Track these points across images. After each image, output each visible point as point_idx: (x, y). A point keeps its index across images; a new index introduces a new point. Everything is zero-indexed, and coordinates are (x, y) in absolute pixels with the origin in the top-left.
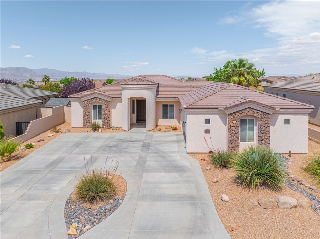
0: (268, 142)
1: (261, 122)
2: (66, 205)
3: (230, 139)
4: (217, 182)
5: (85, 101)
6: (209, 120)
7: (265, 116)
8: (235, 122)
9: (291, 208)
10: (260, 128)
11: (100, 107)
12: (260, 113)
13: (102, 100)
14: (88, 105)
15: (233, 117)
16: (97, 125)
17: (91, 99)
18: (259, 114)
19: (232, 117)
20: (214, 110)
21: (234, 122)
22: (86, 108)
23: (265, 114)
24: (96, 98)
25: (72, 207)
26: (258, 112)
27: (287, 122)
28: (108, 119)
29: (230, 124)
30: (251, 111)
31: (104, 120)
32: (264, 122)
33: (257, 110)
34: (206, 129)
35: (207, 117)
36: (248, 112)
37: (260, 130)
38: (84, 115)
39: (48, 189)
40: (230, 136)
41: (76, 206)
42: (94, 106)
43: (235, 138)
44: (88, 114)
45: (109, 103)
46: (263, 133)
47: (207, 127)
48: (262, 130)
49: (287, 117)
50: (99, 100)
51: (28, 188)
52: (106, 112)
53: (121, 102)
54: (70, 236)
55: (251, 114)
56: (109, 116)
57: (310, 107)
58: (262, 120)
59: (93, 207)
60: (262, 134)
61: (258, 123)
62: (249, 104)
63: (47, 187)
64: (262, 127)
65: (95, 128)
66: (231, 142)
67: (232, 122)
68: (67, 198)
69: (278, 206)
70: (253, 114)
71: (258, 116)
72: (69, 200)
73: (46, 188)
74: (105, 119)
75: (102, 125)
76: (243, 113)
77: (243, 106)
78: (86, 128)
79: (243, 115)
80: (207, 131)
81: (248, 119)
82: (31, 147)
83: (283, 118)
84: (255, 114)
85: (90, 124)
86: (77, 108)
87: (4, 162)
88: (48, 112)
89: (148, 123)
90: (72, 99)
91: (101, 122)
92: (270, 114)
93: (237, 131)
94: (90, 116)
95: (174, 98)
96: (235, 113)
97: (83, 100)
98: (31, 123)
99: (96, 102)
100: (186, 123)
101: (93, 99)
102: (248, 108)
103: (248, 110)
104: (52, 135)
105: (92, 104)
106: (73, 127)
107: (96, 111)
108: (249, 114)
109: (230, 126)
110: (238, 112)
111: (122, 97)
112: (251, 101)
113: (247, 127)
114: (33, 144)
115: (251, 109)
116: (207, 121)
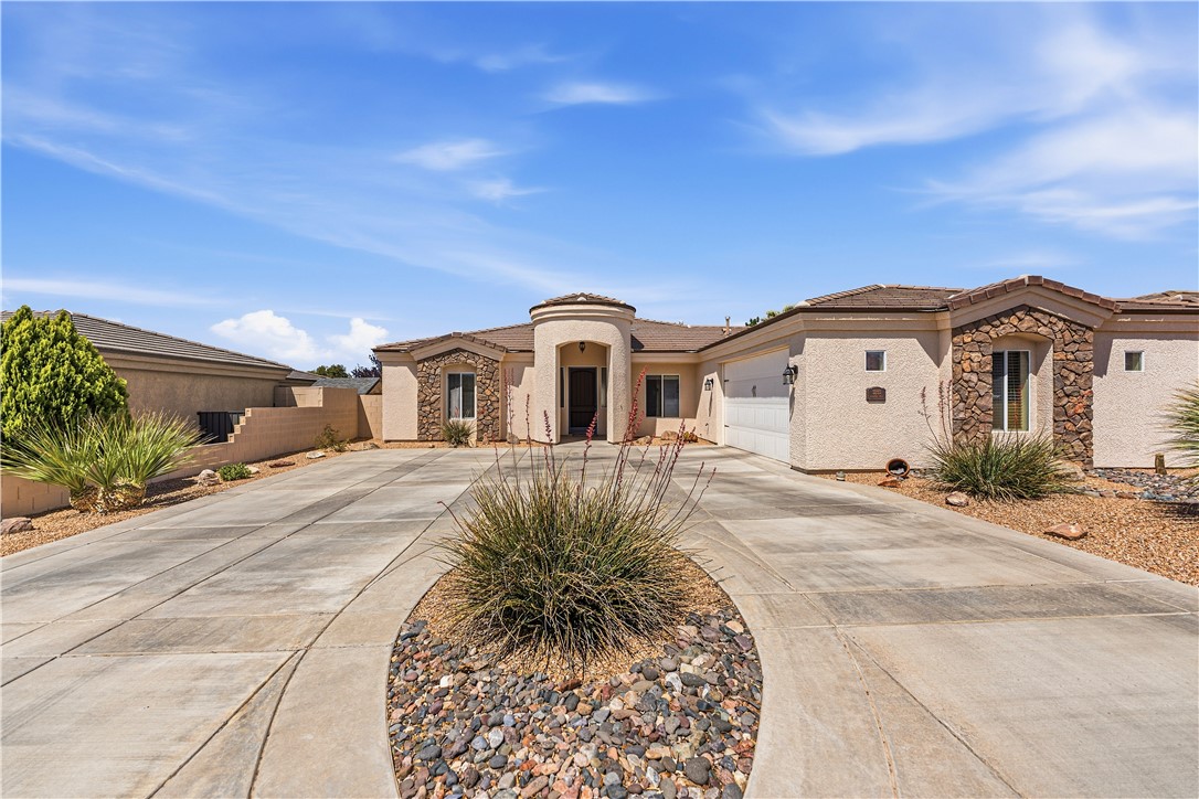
0: (1088, 427)
1: (1062, 356)
2: (395, 669)
3: (962, 415)
5: (425, 360)
6: (881, 355)
7: (1076, 337)
8: (976, 357)
10: (1059, 379)
11: (468, 383)
12: (1061, 324)
13: (477, 358)
14: (432, 371)
15: (969, 339)
16: (463, 428)
17: (443, 355)
18: (1056, 329)
20: (906, 318)
21: (973, 355)
22: (425, 382)
23: (1074, 327)
24: (458, 350)
25: (445, 682)
26: (1054, 320)
27: (1132, 360)
28: (493, 414)
29: (959, 363)
30: (1028, 318)
31: (481, 417)
32: (1072, 357)
33: (1051, 315)
34: (871, 387)
35: (875, 344)
36: (1020, 320)
37: (1059, 385)
38: (422, 403)
40: (962, 404)
41: (468, 671)
42: (450, 375)
43: (978, 412)
44: (433, 399)
45: (496, 365)
46: (1068, 396)
47: (875, 379)
48: (1068, 383)
49: (1133, 345)
50: (467, 358)
51: (174, 587)
52: (488, 393)
53: (532, 364)
55: (1029, 328)
58: (1066, 348)
59: (597, 672)
60: (1066, 400)
61: (1048, 361)
62: (1030, 289)
63: (279, 581)
64: (1065, 372)
65: (458, 437)
66: (967, 427)
67: (967, 355)
68: (396, 624)
70: (1035, 329)
71: (1053, 337)
72: (412, 636)
73: (274, 584)
74: (486, 413)
75: (476, 429)
76: (1002, 324)
77: (1009, 296)
78: (427, 441)
79: (1003, 332)
80: (877, 395)
81: (1009, 353)
82: (242, 477)
83: (1120, 347)
84: (1042, 330)
85: (439, 429)
86: (401, 384)
87: (111, 509)
88: (310, 398)
89: (615, 420)
90: (385, 354)
91: (472, 423)
92: (1091, 329)
93: (985, 387)
94: (441, 405)
95: (684, 351)
96: (976, 325)
97: (418, 355)
98: (249, 412)
99: (457, 365)
100: (796, 369)
101: (450, 353)
102: (1021, 307)
103: (1019, 314)
104: (320, 453)
105: (444, 369)
106: (387, 441)
107: (458, 393)
108: (1023, 326)
109: (959, 369)
110: (988, 321)
111: (536, 349)
112: (1036, 281)
113: (1006, 377)
114: (253, 468)
115: (1029, 310)
116: (874, 361)
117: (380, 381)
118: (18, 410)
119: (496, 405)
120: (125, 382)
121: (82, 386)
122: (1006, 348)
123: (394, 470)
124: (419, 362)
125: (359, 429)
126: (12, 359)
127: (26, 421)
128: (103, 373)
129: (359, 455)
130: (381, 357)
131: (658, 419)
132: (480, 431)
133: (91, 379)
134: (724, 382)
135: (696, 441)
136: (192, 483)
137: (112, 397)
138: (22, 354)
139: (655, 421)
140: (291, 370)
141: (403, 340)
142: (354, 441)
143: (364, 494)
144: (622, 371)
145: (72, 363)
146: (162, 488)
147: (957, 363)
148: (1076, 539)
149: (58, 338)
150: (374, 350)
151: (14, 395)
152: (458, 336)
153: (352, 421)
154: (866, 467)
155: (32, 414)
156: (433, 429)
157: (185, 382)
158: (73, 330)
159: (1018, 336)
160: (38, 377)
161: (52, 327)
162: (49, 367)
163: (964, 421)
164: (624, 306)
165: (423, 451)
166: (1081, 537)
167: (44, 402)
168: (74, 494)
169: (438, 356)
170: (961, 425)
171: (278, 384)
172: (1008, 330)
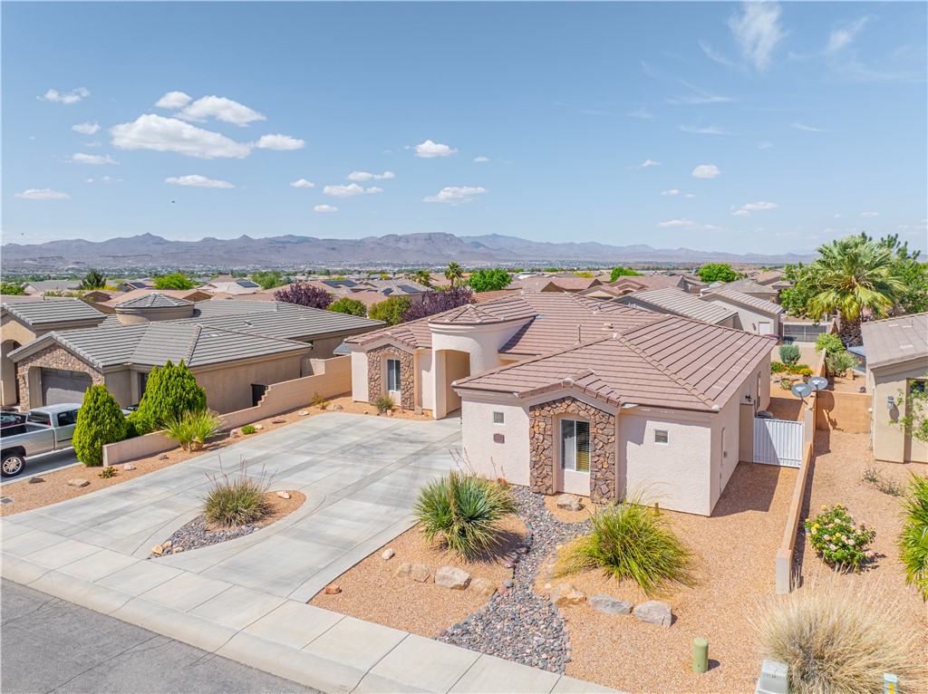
0: (613, 478)
1: (595, 430)
3: (534, 459)
5: (372, 351)
6: (502, 414)
7: (603, 420)
8: (542, 425)
9: (452, 588)
10: (592, 444)
12: (594, 410)
13: (400, 351)
14: (375, 359)
16: (390, 401)
17: (381, 348)
18: (590, 413)
19: (537, 414)
21: (540, 424)
22: (371, 363)
23: (602, 414)
24: (388, 345)
26: (588, 407)
27: (661, 436)
28: (410, 391)
29: (533, 427)
30: (573, 404)
31: (404, 392)
32: (601, 431)
33: (587, 405)
34: (497, 433)
35: (499, 407)
36: (568, 405)
38: (370, 379)
40: (535, 452)
42: (389, 361)
43: (544, 458)
44: (376, 377)
45: (411, 357)
46: (598, 456)
47: (499, 428)
48: (598, 448)
49: (662, 426)
50: (395, 351)
52: (407, 375)
55: (574, 411)
56: (411, 385)
57: (709, 409)
58: (599, 426)
60: (596, 458)
62: (567, 388)
64: (596, 441)
65: (385, 406)
66: (536, 466)
67: (537, 423)
69: (434, 581)
70: (578, 412)
71: (589, 418)
74: (406, 390)
75: (400, 400)
76: (557, 407)
77: (557, 391)
78: (373, 405)
79: (557, 412)
80: (499, 438)
81: (577, 422)
82: (253, 432)
83: (652, 427)
84: (582, 413)
87: (192, 451)
88: (319, 367)
90: (352, 344)
92: (613, 416)
93: (547, 443)
94: (381, 382)
96: (542, 406)
97: (367, 347)
98: (269, 388)
99: (389, 354)
101: (384, 347)
102: (569, 398)
103: (567, 402)
104: (306, 412)
106: (354, 402)
107: (393, 373)
108: (570, 410)
109: (532, 431)
110: (548, 404)
112: (567, 384)
113: (575, 437)
114: (259, 426)
115: (574, 399)
116: (499, 417)
122: (575, 419)
124: (368, 352)
129: (320, 417)
132: (403, 402)
144: (480, 371)
147: (531, 427)
156: (376, 398)
163: (535, 463)
165: (354, 418)
170: (533, 465)
172: (560, 410)
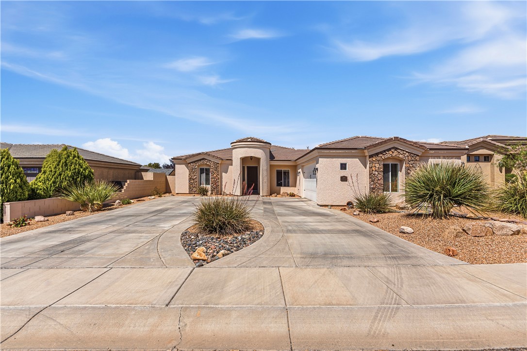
1: (408, 165)
2: (182, 237)
3: (372, 186)
4: (378, 221)
5: (191, 163)
6: (345, 164)
7: (413, 159)
9: (512, 235)
10: (407, 174)
11: (207, 171)
12: (407, 154)
13: (211, 162)
14: (194, 167)
16: (205, 189)
17: (198, 161)
18: (406, 155)
19: (374, 159)
20: (353, 151)
21: (376, 165)
22: (192, 171)
23: (412, 155)
24: (203, 159)
25: (192, 237)
26: (405, 152)
28: (217, 184)
30: (396, 152)
31: (212, 185)
32: (411, 166)
33: (404, 151)
34: (342, 176)
35: (343, 161)
36: (393, 152)
38: (190, 179)
39: (154, 226)
40: (372, 182)
42: (201, 169)
43: (378, 185)
44: (194, 178)
45: (218, 165)
47: (344, 173)
49: (436, 161)
50: (207, 162)
52: (215, 176)
53: (232, 165)
54: (197, 261)
55: (396, 155)
58: (409, 163)
61: (404, 167)
62: (395, 141)
64: (409, 171)
65: (203, 192)
66: (374, 191)
67: (374, 165)
68: (182, 232)
69: (494, 233)
70: (398, 156)
71: (404, 158)
72: (186, 233)
73: (151, 225)
74: (214, 183)
75: (210, 189)
76: (386, 154)
77: (388, 144)
78: (192, 194)
79: (387, 157)
80: (344, 179)
81: (391, 164)
82: (129, 204)
83: (432, 162)
84: (401, 156)
85: (196, 189)
86: (182, 171)
87: (93, 211)
88: (148, 176)
89: (262, 187)
90: (176, 160)
91: (209, 187)
92: (418, 156)
93: (381, 176)
94: (197, 180)
95: (290, 161)
96: (377, 154)
97: (189, 161)
98: (128, 181)
99: (203, 165)
100: (317, 169)
101: (200, 160)
102: (393, 148)
103: (392, 150)
104: (153, 197)
105: (198, 166)
106: (177, 194)
107: (204, 176)
108: (394, 154)
109: (371, 170)
110: (381, 153)
111: (233, 159)
112: (396, 138)
113: (390, 173)
114: (132, 201)
115: (396, 149)
116: (343, 166)
117: (174, 170)
118: (66, 179)
119: (218, 180)
120: (93, 171)
121: (82, 172)
122: (390, 162)
123: (180, 202)
124: (189, 163)
125: (166, 189)
126: (63, 163)
127: (68, 183)
128: (87, 168)
129: (167, 197)
130: (175, 161)
131: (281, 187)
132: (212, 191)
133: (85, 170)
134: (304, 173)
135: (294, 196)
136: (114, 205)
137: (90, 176)
138: (65, 162)
139: (280, 188)
140: (141, 166)
141: (183, 155)
142: (165, 193)
143: (171, 208)
144: (265, 168)
145: (79, 165)
146: (106, 206)
147: (370, 168)
148: (375, 222)
149: (74, 157)
150: (172, 159)
151: (64, 175)
152: (203, 153)
153: (164, 185)
154: (340, 204)
155: (69, 181)
156: (194, 189)
157: (106, 170)
158: (78, 154)
159: (393, 158)
160: (70, 169)
161: (73, 153)
162: (73, 166)
163: (373, 189)
164: (266, 143)
165: (191, 197)
166: (377, 222)
167: (72, 177)
168: (82, 206)
169: (196, 161)
170: (372, 190)
171: (136, 171)
172: (388, 156)
